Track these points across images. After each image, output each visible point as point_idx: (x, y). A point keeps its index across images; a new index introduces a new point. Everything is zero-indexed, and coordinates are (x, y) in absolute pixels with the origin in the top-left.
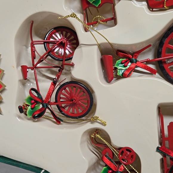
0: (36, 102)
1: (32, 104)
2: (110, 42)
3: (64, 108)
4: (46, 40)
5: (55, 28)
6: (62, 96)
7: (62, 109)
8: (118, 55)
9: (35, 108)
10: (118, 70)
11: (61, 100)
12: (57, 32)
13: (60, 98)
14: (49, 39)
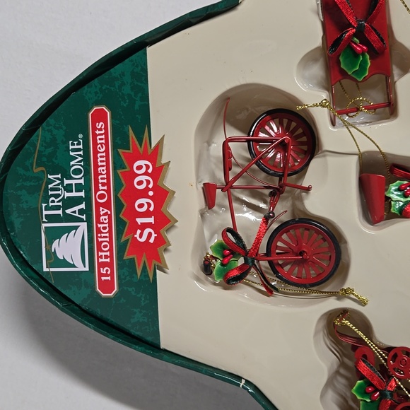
0: (234, 254)
1: (224, 256)
2: (384, 150)
3: (282, 266)
4: (252, 136)
5: (268, 113)
6: (279, 244)
7: (278, 269)
8: (392, 173)
9: (229, 265)
10: (392, 203)
11: (277, 251)
12: (273, 119)
13: (277, 247)
14: (256, 133)
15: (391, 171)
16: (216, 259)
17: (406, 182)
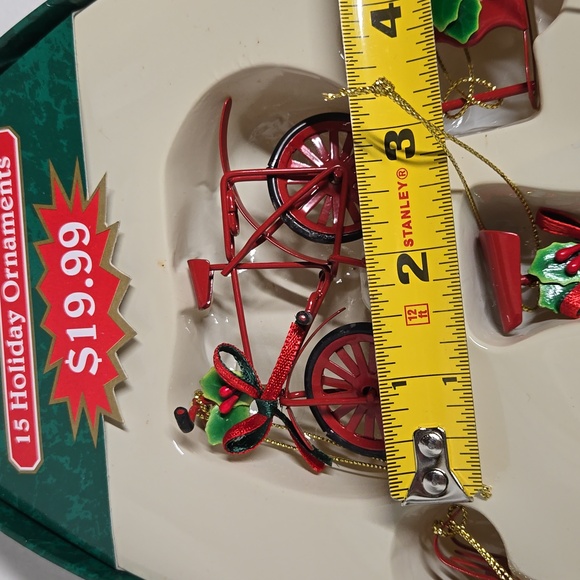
0: (238, 394)
1: (224, 399)
3: (335, 416)
4: (276, 167)
5: (310, 121)
6: (328, 373)
7: (326, 419)
8: (542, 227)
9: (233, 414)
10: (542, 287)
11: (325, 387)
12: (317, 133)
13: (324, 380)
14: (287, 164)
15: (539, 222)
16: (208, 403)
17: (570, 245)
